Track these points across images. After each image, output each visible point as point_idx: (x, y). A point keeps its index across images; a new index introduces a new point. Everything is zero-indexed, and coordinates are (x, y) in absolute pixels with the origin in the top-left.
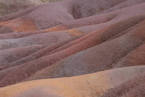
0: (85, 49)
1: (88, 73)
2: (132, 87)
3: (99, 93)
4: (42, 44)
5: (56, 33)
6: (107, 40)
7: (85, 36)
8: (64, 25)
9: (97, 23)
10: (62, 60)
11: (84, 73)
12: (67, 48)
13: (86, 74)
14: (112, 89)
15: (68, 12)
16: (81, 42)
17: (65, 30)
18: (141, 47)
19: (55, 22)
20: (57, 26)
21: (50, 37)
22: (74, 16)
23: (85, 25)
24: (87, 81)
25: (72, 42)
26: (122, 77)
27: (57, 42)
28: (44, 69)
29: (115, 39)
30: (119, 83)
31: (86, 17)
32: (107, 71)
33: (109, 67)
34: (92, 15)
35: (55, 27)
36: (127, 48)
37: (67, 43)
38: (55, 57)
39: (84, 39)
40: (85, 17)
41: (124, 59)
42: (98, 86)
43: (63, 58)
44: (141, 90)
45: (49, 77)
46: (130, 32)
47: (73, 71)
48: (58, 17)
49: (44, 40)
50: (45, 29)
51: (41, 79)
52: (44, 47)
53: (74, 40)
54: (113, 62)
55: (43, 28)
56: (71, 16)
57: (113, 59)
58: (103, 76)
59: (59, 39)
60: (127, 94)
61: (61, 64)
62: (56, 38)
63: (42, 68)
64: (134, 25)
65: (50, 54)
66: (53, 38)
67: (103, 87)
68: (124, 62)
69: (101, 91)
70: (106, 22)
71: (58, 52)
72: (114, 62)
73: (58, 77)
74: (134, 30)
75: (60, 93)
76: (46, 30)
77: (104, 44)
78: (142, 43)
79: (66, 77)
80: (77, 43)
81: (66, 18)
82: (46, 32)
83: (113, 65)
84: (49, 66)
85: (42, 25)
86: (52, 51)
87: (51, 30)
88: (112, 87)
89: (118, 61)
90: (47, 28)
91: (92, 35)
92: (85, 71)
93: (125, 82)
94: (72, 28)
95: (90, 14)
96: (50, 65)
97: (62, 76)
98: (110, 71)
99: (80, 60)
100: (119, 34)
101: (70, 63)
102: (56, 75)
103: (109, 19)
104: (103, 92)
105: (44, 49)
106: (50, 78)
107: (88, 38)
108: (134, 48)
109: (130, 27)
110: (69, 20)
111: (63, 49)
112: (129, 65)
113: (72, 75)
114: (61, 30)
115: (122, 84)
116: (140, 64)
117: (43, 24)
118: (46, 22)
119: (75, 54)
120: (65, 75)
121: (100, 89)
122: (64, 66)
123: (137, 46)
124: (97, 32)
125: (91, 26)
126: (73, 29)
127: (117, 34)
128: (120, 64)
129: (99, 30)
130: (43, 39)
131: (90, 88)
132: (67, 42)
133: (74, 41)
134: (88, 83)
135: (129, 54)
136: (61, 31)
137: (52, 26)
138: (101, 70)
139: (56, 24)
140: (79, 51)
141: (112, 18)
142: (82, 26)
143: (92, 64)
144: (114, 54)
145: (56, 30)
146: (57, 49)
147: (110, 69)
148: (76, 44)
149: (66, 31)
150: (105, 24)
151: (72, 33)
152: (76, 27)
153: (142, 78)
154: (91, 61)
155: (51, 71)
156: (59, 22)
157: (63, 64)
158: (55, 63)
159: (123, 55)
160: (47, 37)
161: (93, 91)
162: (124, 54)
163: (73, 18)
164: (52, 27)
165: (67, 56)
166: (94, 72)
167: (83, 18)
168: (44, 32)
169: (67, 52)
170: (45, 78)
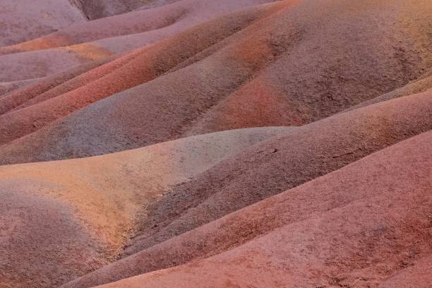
0: (117, 91)
1: (125, 149)
2: (230, 177)
3: (153, 193)
4: (10, 81)
5: (42, 54)
6: (171, 70)
7: (117, 60)
8: (62, 35)
9: (143, 30)
10: (61, 119)
11: (116, 149)
12: (72, 89)
13: (121, 150)
14: (183, 183)
15: (71, 4)
16: (107, 76)
17: (65, 46)
18: (247, 85)
19: (40, 27)
20: (43, 36)
21: (29, 64)
22: (85, 12)
23: (114, 35)
24: (125, 166)
25: (83, 75)
26: (207, 154)
27: (45, 76)
28: (17, 141)
29: (188, 67)
30: (200, 169)
31: (116, 14)
32: (171, 143)
33: (176, 133)
34: (128, 10)
35: (40, 40)
36: (217, 88)
37: (71, 78)
38: (43, 112)
39: (114, 68)
40: (112, 15)
41: (210, 114)
42: (151, 179)
43: (64, 114)
44: (250, 184)
45: (30, 159)
46: (223, 49)
47: (90, 144)
48: (47, 15)
49: (15, 71)
50: (15, 43)
51: (10, 163)
52: (15, 87)
53: (90, 69)
54: (184, 123)
55: (10, 41)
56: (77, 12)
57: (184, 115)
58: (161, 155)
59: (50, 68)
60: (219, 193)
61: (60, 128)
62: (43, 67)
63: (12, 139)
64: (230, 33)
65: (31, 104)
66: (34, 66)
67: (162, 180)
68: (212, 121)
69: (157, 189)
70: (164, 26)
71: (51, 100)
72: (187, 121)
73: (54, 159)
74: (232, 44)
75: (60, 195)
76: (18, 46)
77: (161, 78)
78: (250, 76)
79: (72, 158)
80: (97, 77)
81: (65, 17)
82: (19, 51)
83: (184, 128)
84: (29, 133)
85: (8, 35)
86: (36, 98)
87: (31, 47)
88: (184, 178)
89: (195, 118)
90: (19, 43)
91: (133, 58)
92: (118, 145)
93: (214, 167)
94: (82, 42)
95: (124, 8)
96: (32, 131)
97: (62, 157)
98: (180, 142)
99: (105, 118)
100: (196, 55)
101: (81, 126)
102: (48, 154)
103: (171, 21)
104: (162, 192)
105: (16, 93)
106: (33, 161)
107: (124, 66)
108: (234, 87)
109: (223, 39)
110: (74, 21)
111: (62, 92)
112: (221, 127)
113: (88, 153)
114: (54, 46)
115: (208, 171)
116: (245, 125)
117: (8, 31)
118: (16, 26)
119: (92, 104)
120: (70, 155)
121: (156, 185)
122: (67, 131)
123: (240, 82)
124: (145, 51)
125: (129, 36)
126: (84, 44)
127: (192, 55)
128: (200, 125)
129: (148, 45)
130: (10, 68)
131: (132, 182)
132: (73, 76)
133: (90, 72)
134: (128, 172)
135: (222, 103)
136: (56, 50)
137: (31, 36)
138: (157, 142)
139: (41, 31)
140: (102, 97)
141: (178, 17)
142: (107, 36)
143: (134, 126)
144: (187, 103)
145: (42, 47)
146: (47, 93)
147: (178, 138)
148: (93, 79)
149: (68, 48)
150: (163, 31)
151: (83, 54)
152: (92, 39)
153: (253, 156)
154: (133, 120)
155: (36, 145)
156: (49, 27)
157: (65, 129)
158: (44, 125)
159: (208, 104)
160: (20, 62)
161: (138, 191)
162: (211, 102)
163: (82, 17)
164: (31, 39)
165: (72, 108)
166: (140, 146)
167: (107, 18)
168: (13, 52)
169: (72, 98)
170: (21, 162)
